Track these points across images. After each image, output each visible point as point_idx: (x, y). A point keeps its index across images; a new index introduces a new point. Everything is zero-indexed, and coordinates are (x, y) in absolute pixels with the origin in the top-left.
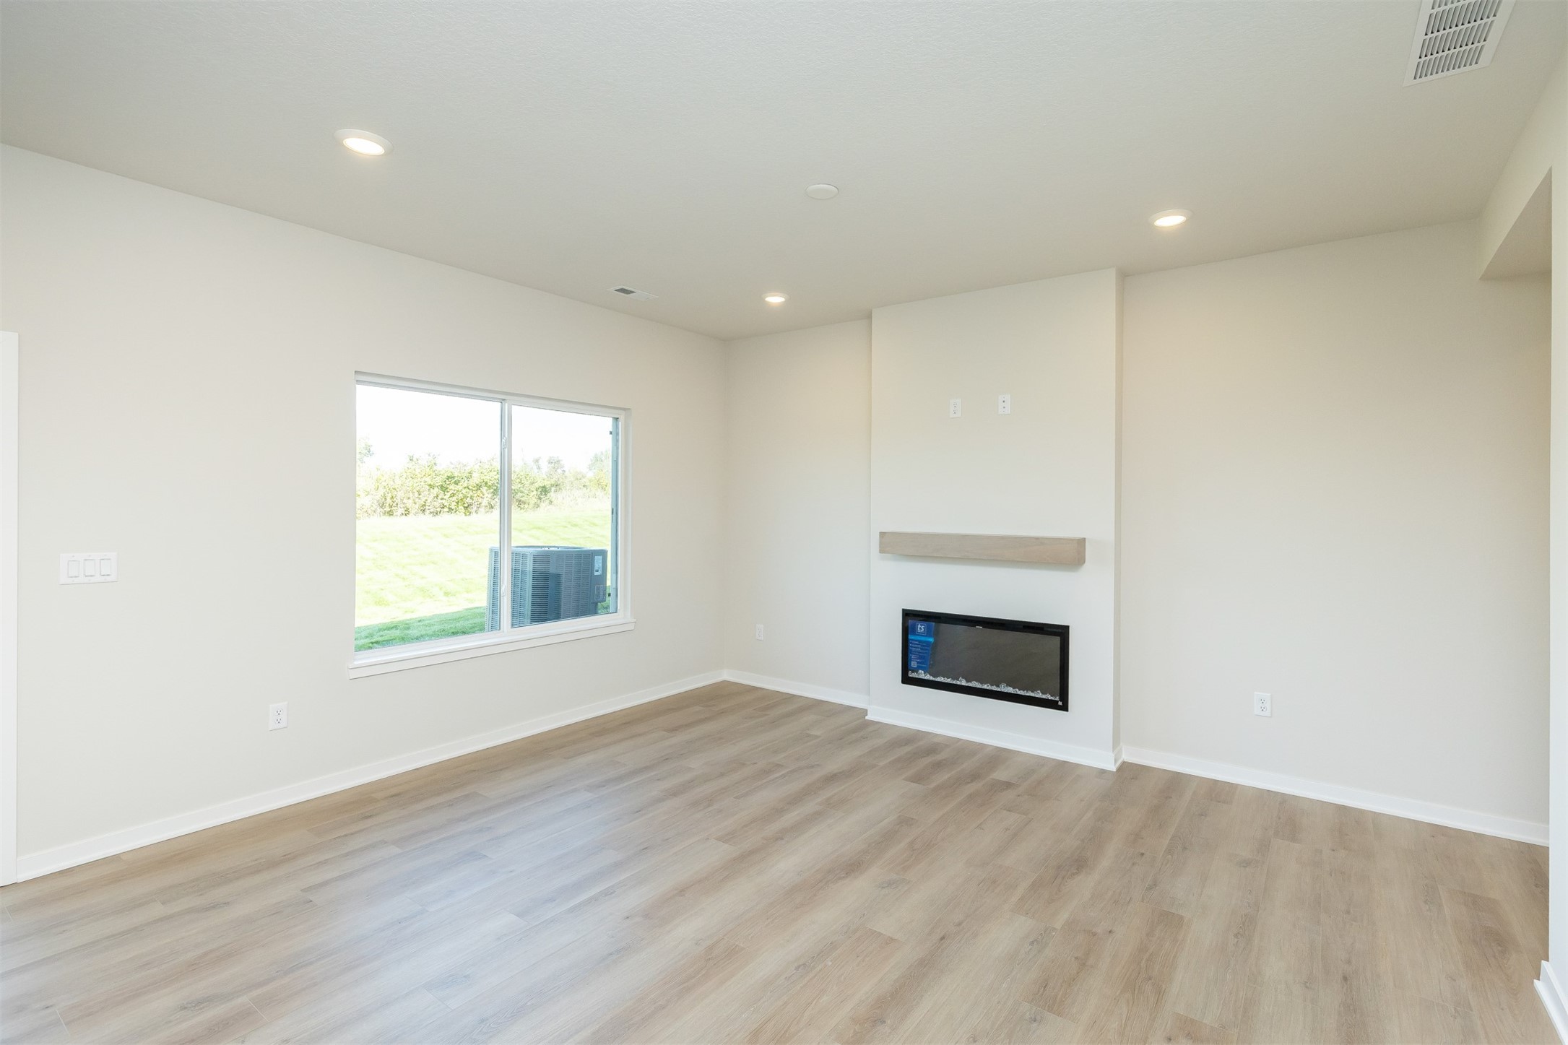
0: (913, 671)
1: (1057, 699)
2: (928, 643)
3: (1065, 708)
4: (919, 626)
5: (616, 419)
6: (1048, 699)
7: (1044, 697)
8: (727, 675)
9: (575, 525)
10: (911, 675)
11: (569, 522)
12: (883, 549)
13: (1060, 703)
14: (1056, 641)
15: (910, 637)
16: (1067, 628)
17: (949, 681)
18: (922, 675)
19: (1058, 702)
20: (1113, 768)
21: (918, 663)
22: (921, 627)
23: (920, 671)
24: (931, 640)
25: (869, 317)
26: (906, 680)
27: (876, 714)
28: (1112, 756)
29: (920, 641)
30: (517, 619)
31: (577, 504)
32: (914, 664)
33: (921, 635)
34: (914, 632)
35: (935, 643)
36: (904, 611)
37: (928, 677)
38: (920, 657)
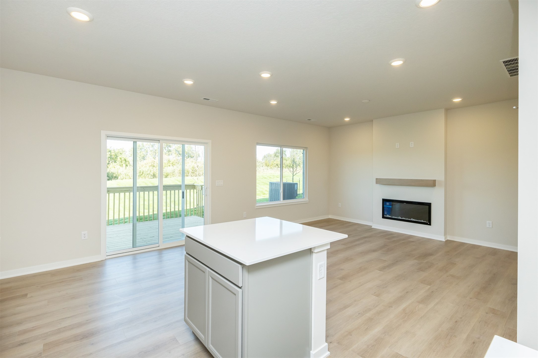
0: (385, 215)
1: (428, 222)
2: (390, 208)
3: (430, 224)
4: (387, 203)
5: (303, 150)
6: (425, 222)
7: (424, 222)
8: (330, 217)
9: (265, 178)
10: (385, 216)
11: (263, 177)
12: (377, 183)
13: (429, 223)
14: (428, 207)
15: (385, 206)
16: (430, 204)
17: (396, 218)
18: (388, 216)
19: (428, 223)
20: (444, 240)
21: (387, 213)
22: (388, 204)
23: (388, 215)
24: (391, 207)
25: (373, 121)
26: (383, 217)
27: (374, 226)
28: (444, 237)
29: (387, 207)
30: (284, 199)
31: (264, 172)
32: (386, 213)
33: (388, 205)
34: (386, 205)
35: (392, 207)
36: (383, 199)
37: (390, 217)
38: (388, 211)
